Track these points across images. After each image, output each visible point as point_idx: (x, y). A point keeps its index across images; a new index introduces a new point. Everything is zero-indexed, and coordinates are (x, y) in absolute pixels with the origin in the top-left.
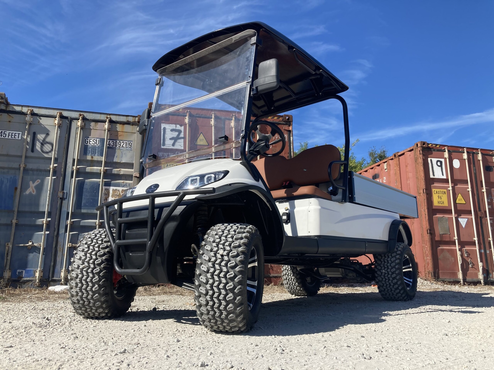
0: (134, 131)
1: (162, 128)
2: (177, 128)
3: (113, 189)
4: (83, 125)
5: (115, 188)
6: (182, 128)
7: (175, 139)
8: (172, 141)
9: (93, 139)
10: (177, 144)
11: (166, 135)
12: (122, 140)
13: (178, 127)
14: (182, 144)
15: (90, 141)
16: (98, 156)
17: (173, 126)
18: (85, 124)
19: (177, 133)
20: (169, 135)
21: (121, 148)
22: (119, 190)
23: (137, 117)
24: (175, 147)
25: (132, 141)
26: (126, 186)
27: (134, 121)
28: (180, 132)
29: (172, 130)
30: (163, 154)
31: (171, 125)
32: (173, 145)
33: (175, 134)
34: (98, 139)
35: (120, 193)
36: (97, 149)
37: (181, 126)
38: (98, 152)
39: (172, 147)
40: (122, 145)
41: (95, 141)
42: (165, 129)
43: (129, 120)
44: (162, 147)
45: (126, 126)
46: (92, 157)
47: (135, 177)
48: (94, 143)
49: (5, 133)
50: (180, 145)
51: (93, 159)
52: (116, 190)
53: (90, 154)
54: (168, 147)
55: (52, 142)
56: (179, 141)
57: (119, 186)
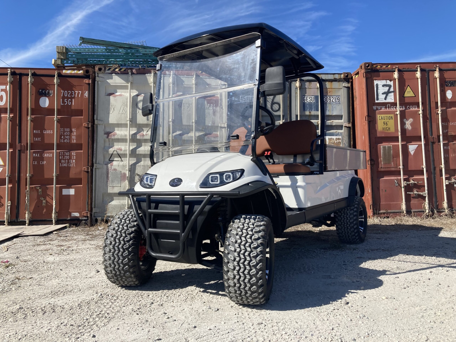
0: (340, 87)
1: (375, 85)
2: (387, 84)
3: (329, 138)
4: (300, 85)
5: (330, 137)
6: (392, 83)
7: (387, 93)
8: (385, 95)
9: (309, 97)
10: (388, 97)
11: (379, 91)
12: (332, 96)
13: (388, 82)
14: (393, 97)
15: (307, 99)
16: (314, 111)
17: (384, 82)
18: (301, 85)
19: (388, 88)
20: (382, 90)
21: (331, 103)
22: (333, 139)
23: (342, 74)
24: (387, 101)
25: (339, 96)
26: (338, 135)
27: (340, 78)
28: (390, 86)
29: (383, 86)
30: (377, 107)
31: (382, 81)
32: (385, 99)
33: (386, 89)
34: (313, 97)
35: (334, 141)
36: (313, 105)
37: (391, 81)
38: (314, 108)
39: (384, 101)
40: (332, 100)
41: (311, 99)
42: (377, 85)
43: (336, 78)
44: (376, 101)
45: (333, 83)
46: (310, 112)
47: (345, 127)
48: (310, 100)
49: (244, 97)
50: (391, 99)
51: (311, 114)
52: (331, 139)
53: (308, 110)
54: (381, 102)
55: (278, 102)
56: (390, 94)
57: (333, 135)
